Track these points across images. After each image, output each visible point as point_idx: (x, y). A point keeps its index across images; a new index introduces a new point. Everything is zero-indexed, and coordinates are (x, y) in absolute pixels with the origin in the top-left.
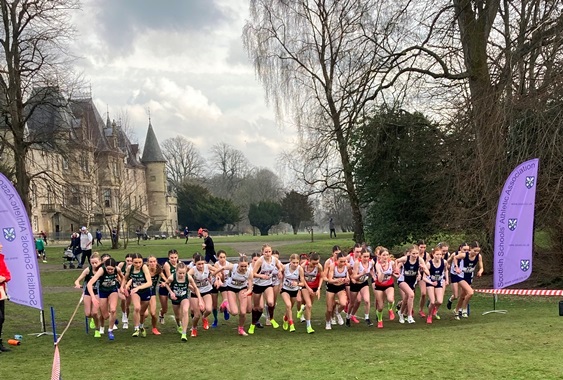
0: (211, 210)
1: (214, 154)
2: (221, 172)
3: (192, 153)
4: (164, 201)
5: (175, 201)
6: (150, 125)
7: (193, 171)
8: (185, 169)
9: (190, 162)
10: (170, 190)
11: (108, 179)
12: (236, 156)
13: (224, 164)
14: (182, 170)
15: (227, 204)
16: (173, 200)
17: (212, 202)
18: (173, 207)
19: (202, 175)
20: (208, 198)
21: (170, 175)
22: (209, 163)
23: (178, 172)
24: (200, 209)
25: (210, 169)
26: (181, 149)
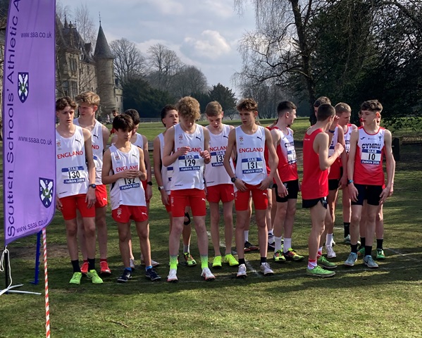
0: (151, 100)
1: (151, 54)
2: (157, 69)
3: (133, 52)
4: (113, 92)
5: (121, 92)
6: (100, 27)
7: (135, 68)
8: (128, 66)
9: (132, 60)
10: (117, 83)
11: (65, 72)
12: (169, 55)
13: (160, 62)
14: (126, 67)
15: (164, 94)
16: (119, 92)
17: (152, 93)
18: (119, 97)
19: (143, 71)
20: (148, 90)
21: (116, 71)
22: (148, 61)
23: (122, 68)
24: (142, 99)
25: (149, 67)
26: (124, 50)
